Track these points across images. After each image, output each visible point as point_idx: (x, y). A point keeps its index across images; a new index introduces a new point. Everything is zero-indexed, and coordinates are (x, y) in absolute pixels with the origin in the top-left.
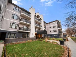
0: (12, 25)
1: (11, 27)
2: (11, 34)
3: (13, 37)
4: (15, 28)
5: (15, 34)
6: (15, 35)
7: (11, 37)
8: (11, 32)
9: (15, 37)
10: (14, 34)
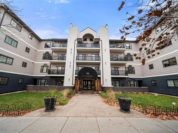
0: (43, 68)
1: (42, 71)
2: (42, 80)
3: (44, 84)
4: (46, 72)
5: (46, 80)
6: (46, 82)
7: (41, 84)
8: (42, 78)
9: (46, 84)
10: (44, 80)
